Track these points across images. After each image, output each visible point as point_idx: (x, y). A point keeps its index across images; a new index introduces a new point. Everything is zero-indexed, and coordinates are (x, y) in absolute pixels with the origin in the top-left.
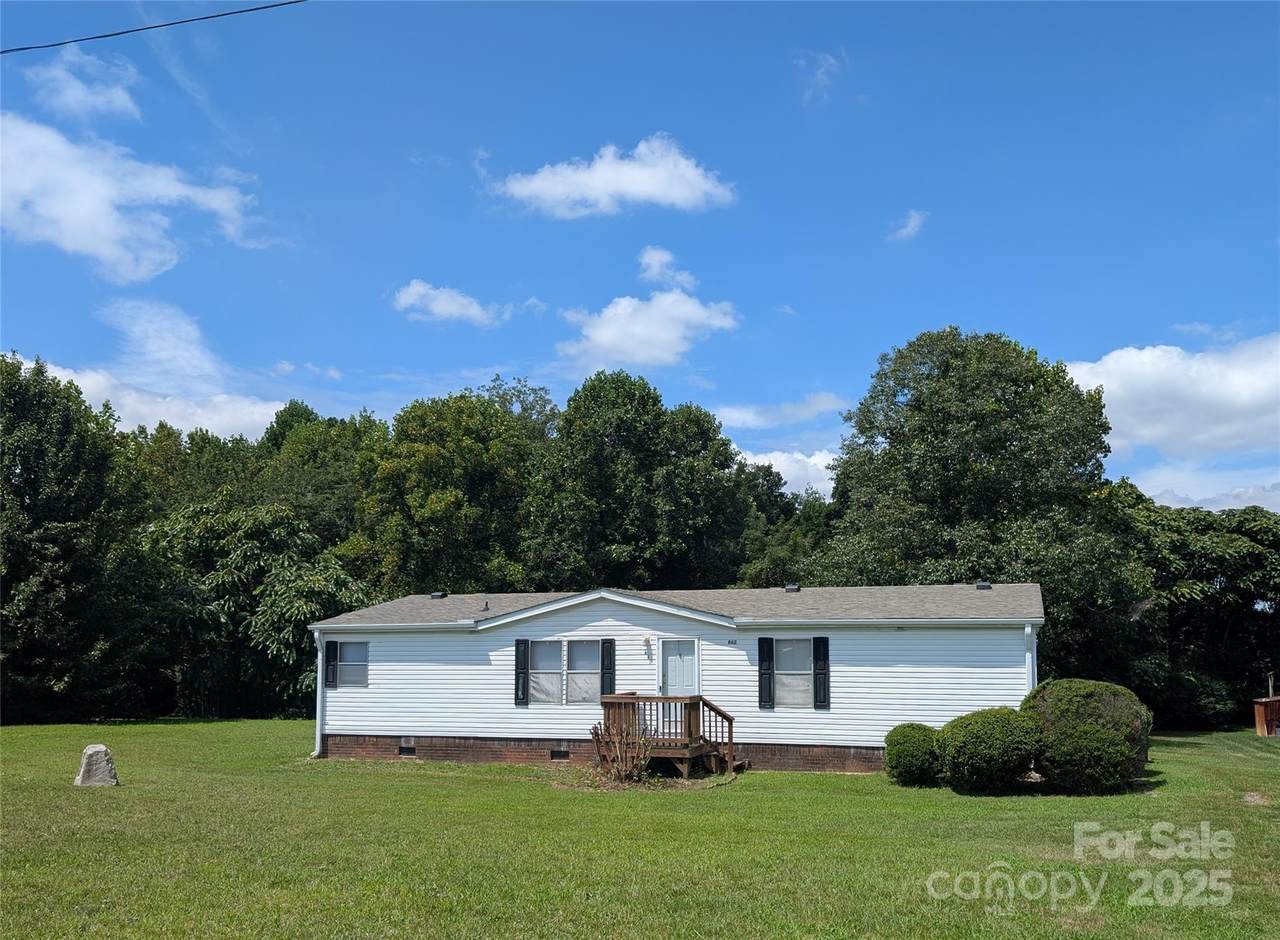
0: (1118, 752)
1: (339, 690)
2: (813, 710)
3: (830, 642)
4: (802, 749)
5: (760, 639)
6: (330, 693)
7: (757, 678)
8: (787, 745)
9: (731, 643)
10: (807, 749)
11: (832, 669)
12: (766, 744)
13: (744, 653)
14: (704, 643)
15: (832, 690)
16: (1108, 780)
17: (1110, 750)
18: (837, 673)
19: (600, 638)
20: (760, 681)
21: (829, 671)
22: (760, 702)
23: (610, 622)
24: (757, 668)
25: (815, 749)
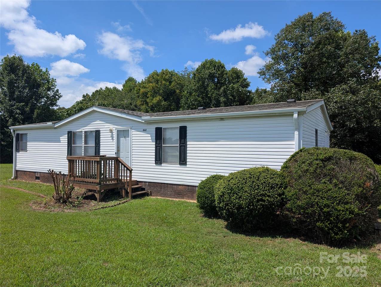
0: (347, 209)
1: (20, 153)
2: (179, 166)
3: (188, 129)
4: (174, 186)
5: (156, 128)
6: (18, 154)
7: (154, 149)
8: (167, 184)
9: (144, 130)
10: (176, 187)
11: (188, 143)
12: (158, 183)
13: (149, 135)
14: (133, 131)
15: (188, 155)
16: (336, 234)
17: (339, 208)
18: (191, 145)
19: (95, 130)
20: (156, 150)
21: (186, 145)
22: (156, 160)
23: (98, 122)
24: (154, 143)
25: (180, 187)
